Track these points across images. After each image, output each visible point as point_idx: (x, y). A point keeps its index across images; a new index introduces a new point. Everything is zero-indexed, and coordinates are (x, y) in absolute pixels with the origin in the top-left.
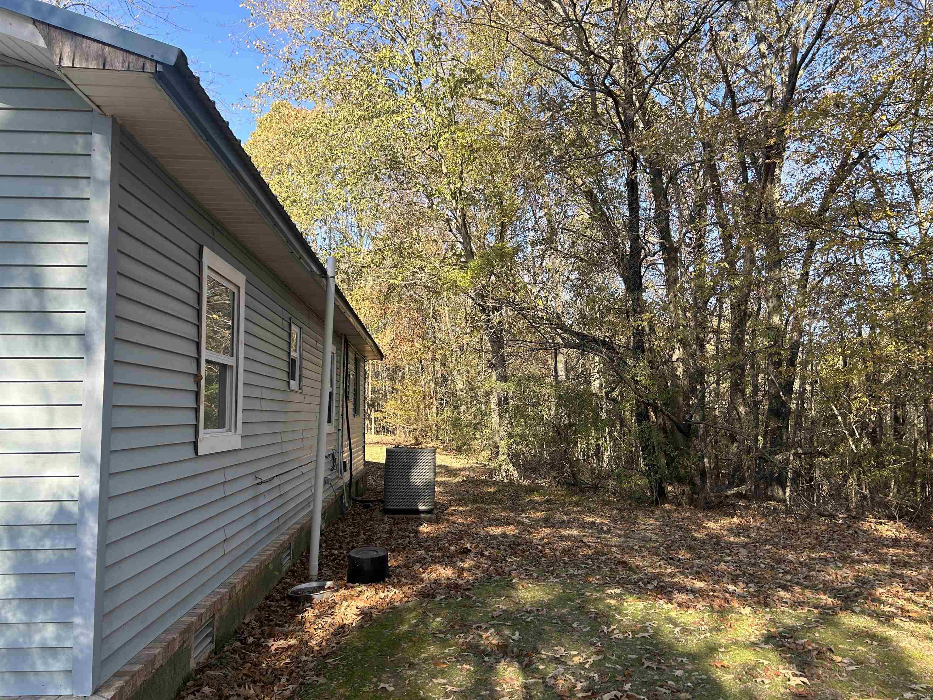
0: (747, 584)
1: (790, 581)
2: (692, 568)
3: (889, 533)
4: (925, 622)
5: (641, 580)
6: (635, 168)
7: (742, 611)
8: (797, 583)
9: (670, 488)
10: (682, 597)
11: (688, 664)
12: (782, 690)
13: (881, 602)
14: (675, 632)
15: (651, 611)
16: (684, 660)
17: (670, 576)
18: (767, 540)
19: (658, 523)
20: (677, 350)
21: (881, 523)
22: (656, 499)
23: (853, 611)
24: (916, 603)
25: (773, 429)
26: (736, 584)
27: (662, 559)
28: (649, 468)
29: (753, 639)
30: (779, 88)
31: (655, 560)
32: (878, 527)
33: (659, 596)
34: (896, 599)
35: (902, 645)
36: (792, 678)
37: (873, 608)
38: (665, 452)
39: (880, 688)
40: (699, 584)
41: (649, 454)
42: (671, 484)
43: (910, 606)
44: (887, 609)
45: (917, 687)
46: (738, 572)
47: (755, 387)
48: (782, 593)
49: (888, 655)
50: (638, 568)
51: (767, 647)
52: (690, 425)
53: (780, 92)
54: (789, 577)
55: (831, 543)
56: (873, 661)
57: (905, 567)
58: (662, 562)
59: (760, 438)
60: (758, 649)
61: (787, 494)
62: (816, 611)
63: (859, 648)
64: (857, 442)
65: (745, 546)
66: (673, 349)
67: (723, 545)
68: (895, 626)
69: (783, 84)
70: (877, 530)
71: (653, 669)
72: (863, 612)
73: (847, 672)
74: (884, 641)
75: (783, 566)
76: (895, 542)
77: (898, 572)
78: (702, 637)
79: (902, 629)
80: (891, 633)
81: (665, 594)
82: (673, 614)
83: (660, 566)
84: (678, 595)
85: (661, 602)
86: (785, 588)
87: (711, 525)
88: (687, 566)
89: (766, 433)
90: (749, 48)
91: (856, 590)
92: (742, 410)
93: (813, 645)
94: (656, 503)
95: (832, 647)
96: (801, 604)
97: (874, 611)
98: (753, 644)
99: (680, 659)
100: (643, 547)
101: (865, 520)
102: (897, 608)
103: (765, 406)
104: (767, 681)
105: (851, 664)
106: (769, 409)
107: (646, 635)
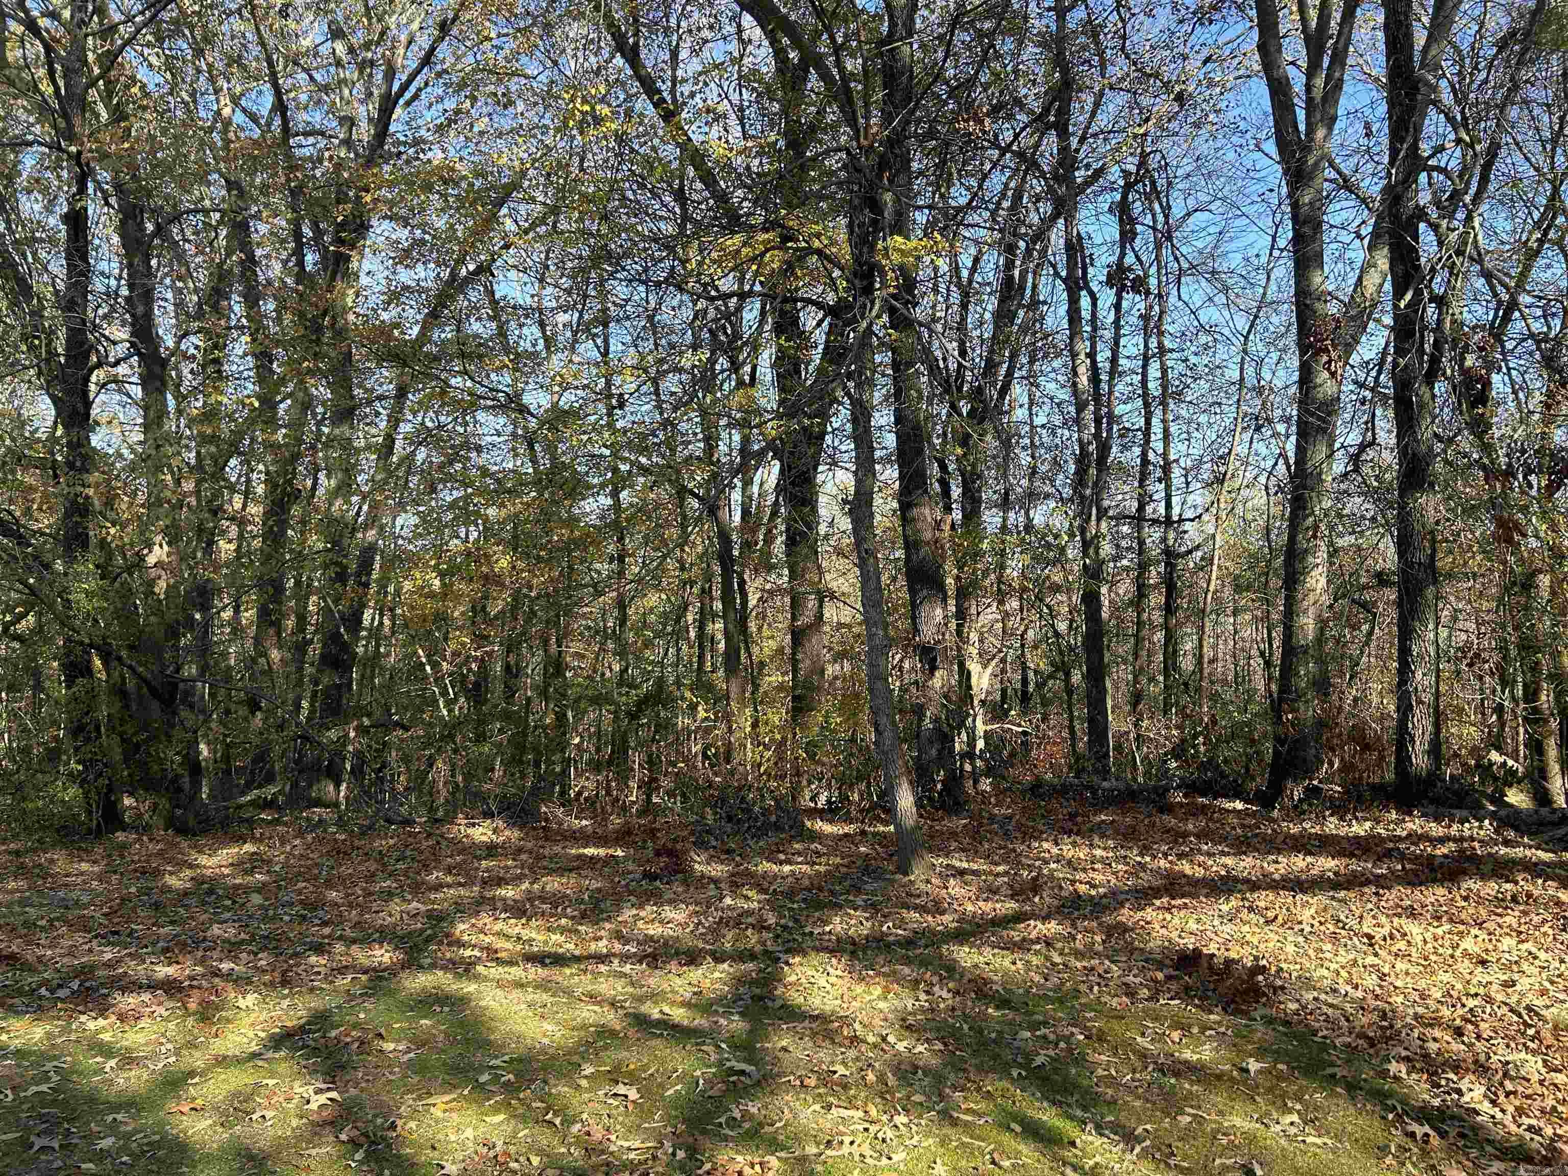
0: (256, 954)
1: (329, 936)
2: (154, 944)
3: (484, 838)
4: (517, 964)
5: (45, 983)
6: (82, 189)
7: (242, 1003)
8: (341, 938)
9: (127, 801)
10: (130, 1001)
11: (126, 1123)
12: (295, 1122)
13: (463, 945)
14: (107, 1069)
15: (59, 1041)
16: (119, 1117)
17: (108, 965)
18: (300, 874)
19: (96, 869)
20: (157, 548)
21: (474, 825)
22: (99, 825)
23: (421, 967)
24: (508, 937)
25: (327, 687)
26: (235, 959)
27: (96, 937)
28: (85, 766)
29: (254, 1047)
30: (364, 125)
31: (81, 941)
32: (470, 831)
33: (80, 1008)
34: (482, 936)
35: (483, 1003)
36: (314, 1098)
37: (448, 955)
38: (121, 735)
39: (447, 1077)
40: (164, 971)
41: (88, 740)
42: (131, 794)
43: (500, 944)
44: (468, 953)
45: (497, 1062)
46: (243, 936)
47: (302, 619)
48: (313, 959)
49: (462, 1024)
50: (40, 962)
51: (277, 1056)
52: (175, 686)
53: (364, 132)
54: (327, 931)
55: (401, 866)
56: (441, 1037)
57: (499, 885)
58: (95, 942)
59: (305, 704)
60: (260, 1063)
61: (342, 794)
62: (364, 978)
63: (423, 1022)
64: (449, 703)
65: (261, 889)
66: (150, 545)
67: (221, 892)
68: (477, 977)
69: (370, 120)
70: (467, 836)
71: (53, 1149)
72: (433, 966)
73: (400, 1065)
74: (456, 1003)
75: (321, 913)
76: (491, 850)
77: (489, 894)
78: (160, 1065)
79: (486, 979)
80: (470, 988)
81: (93, 1002)
82: (106, 1037)
83: (90, 950)
84: (119, 998)
85: (83, 1018)
86: (319, 949)
87: (203, 860)
88: (145, 942)
89: (314, 694)
90: (317, 42)
91: (429, 932)
92: (275, 655)
93: (354, 1033)
94: (98, 833)
95: (383, 1031)
96: (342, 970)
97: (451, 961)
98: (255, 1056)
99: (110, 1118)
100: (58, 919)
101: (452, 823)
102: (482, 949)
103: (315, 651)
104: (269, 1114)
105: (409, 1051)
106: (322, 655)
107: (44, 1088)
